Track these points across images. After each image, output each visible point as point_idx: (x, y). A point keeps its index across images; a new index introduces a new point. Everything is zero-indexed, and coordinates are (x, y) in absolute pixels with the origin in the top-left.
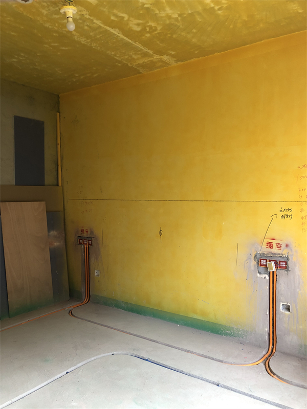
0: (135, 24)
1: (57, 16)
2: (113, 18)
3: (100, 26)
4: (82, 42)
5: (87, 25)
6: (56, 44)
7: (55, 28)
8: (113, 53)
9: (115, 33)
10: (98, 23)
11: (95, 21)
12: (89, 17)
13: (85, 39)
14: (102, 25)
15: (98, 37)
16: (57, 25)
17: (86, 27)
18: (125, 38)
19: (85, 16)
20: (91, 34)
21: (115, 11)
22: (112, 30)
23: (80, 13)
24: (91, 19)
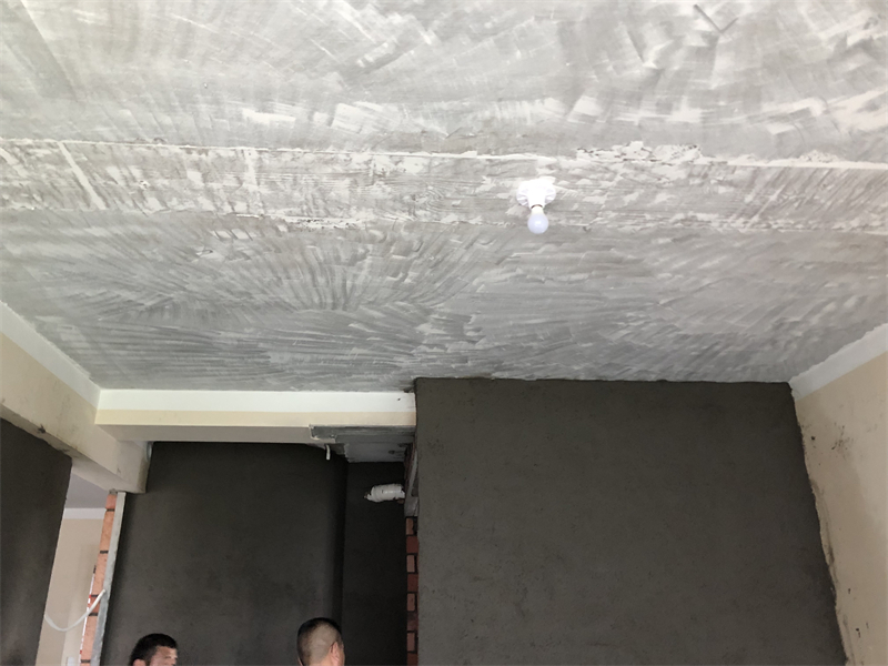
0: (860, 111)
1: (633, 197)
2: (775, 129)
3: (759, 168)
4: (742, 231)
5: (720, 183)
6: (684, 263)
7: (648, 225)
8: (855, 223)
9: (815, 164)
10: (743, 163)
11: (731, 162)
12: (710, 159)
13: (742, 220)
14: (762, 164)
15: (773, 198)
16: (648, 217)
17: (722, 190)
18: (860, 165)
19: (697, 162)
20: (749, 198)
21: (767, 108)
22: (801, 163)
23: (678, 162)
24: (719, 164)
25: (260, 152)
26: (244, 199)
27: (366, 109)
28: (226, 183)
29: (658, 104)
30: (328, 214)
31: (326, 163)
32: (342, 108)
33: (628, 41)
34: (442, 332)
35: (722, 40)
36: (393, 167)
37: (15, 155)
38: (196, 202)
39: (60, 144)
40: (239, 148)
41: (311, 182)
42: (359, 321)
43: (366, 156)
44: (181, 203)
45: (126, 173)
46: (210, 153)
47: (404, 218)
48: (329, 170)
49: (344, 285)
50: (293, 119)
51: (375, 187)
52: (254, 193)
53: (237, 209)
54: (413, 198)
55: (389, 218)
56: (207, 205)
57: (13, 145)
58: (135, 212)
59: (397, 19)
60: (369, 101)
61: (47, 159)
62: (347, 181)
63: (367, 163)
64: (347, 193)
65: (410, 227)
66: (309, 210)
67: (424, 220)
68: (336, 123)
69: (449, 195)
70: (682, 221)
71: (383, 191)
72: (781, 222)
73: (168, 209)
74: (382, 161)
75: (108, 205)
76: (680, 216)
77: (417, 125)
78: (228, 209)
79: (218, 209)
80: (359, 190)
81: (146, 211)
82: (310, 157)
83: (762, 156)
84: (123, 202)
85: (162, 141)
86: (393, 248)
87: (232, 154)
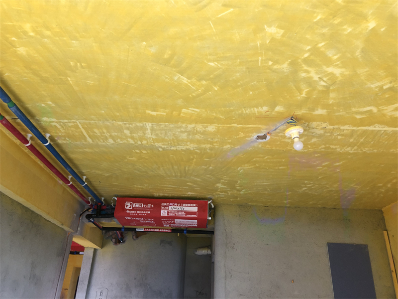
0: (393, 111)
2: (358, 117)
3: (354, 130)
4: (351, 152)
5: (338, 135)
9: (378, 129)
10: (347, 128)
11: (342, 128)
12: (333, 127)
13: (350, 148)
14: (354, 128)
15: (362, 140)
17: (339, 137)
19: (327, 128)
20: (351, 140)
21: (354, 109)
22: (371, 128)
23: (320, 128)
24: (337, 128)
25: (152, 124)
26: (146, 140)
27: (193, 110)
28: (139, 134)
29: (309, 108)
30: (179, 145)
31: (178, 128)
32: (184, 110)
33: (294, 88)
34: (225, 187)
35: (331, 88)
36: (204, 129)
37: (61, 125)
38: (127, 141)
39: (77, 122)
40: (145, 123)
41: (172, 134)
42: (191, 182)
43: (193, 125)
44: (122, 141)
45: (101, 130)
46: (133, 125)
47: (208, 146)
48: (179, 130)
49: (185, 169)
50: (165, 114)
51: (197, 136)
52: (150, 138)
53: (143, 143)
54: (212, 139)
55: (203, 146)
56: (132, 142)
57: (60, 122)
58: (103, 143)
59: (204, 82)
60: (194, 108)
61: (72, 126)
62: (186, 134)
63: (193, 128)
64: (186, 138)
65: (211, 149)
66: (171, 143)
67: (217, 147)
68: (182, 115)
69: (226, 138)
70: (324, 148)
71: (200, 137)
72: (367, 149)
73: (116, 143)
74: (200, 127)
75: (93, 141)
76: (323, 146)
77: (213, 116)
78: (139, 143)
79: (136, 143)
80: (191, 137)
81: (107, 143)
82: (171, 126)
83: (354, 126)
84: (99, 140)
85: (115, 121)
86: (204, 156)
87: (141, 125)
